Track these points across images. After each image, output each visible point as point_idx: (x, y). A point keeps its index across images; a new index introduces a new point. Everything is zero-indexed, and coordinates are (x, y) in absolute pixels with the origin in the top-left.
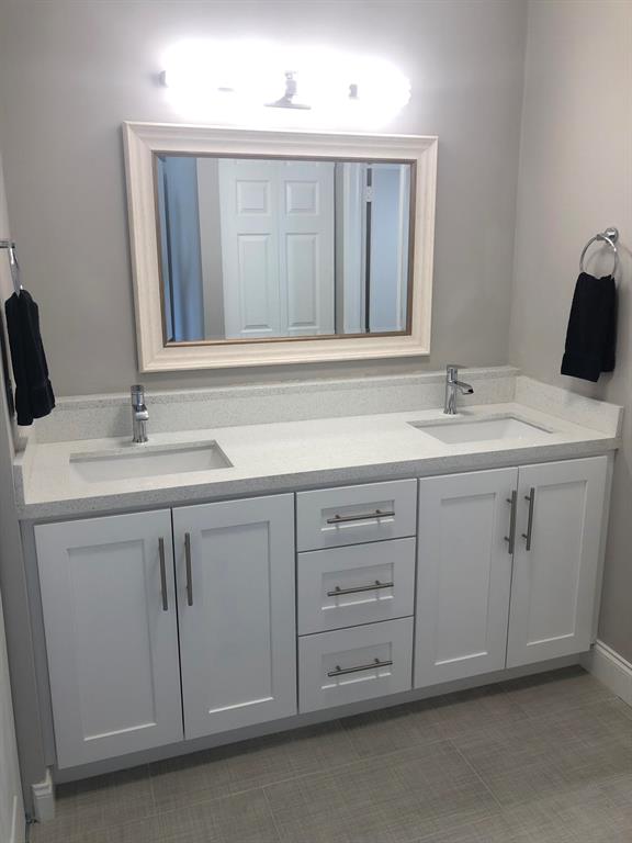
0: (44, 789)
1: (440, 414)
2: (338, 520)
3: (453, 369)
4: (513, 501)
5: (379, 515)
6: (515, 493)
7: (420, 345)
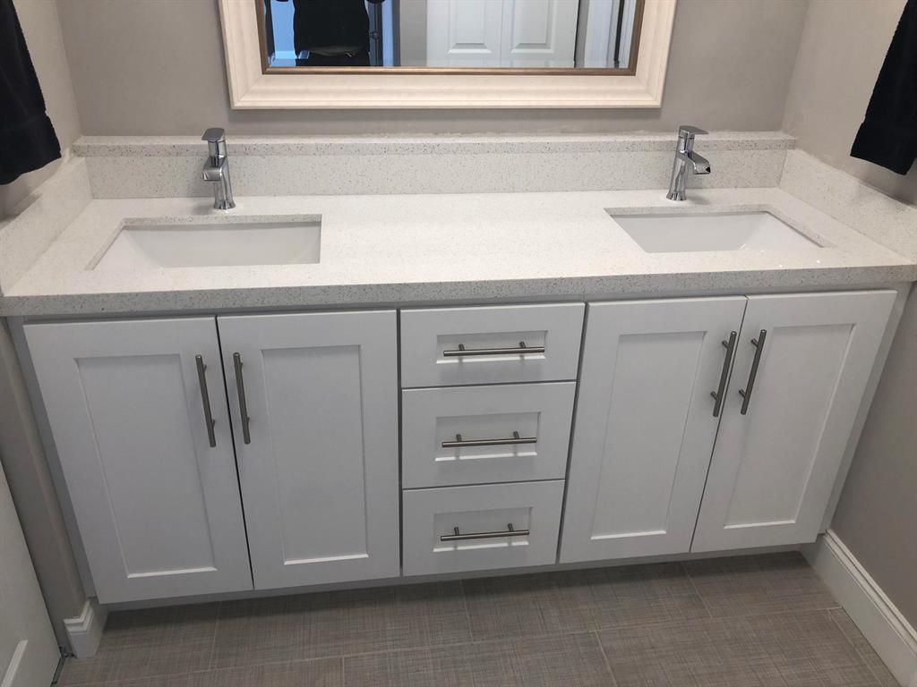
1: (660, 199)
2: (461, 352)
3: (689, 133)
4: (730, 345)
5: (523, 349)
6: (733, 336)
7: (648, 92)
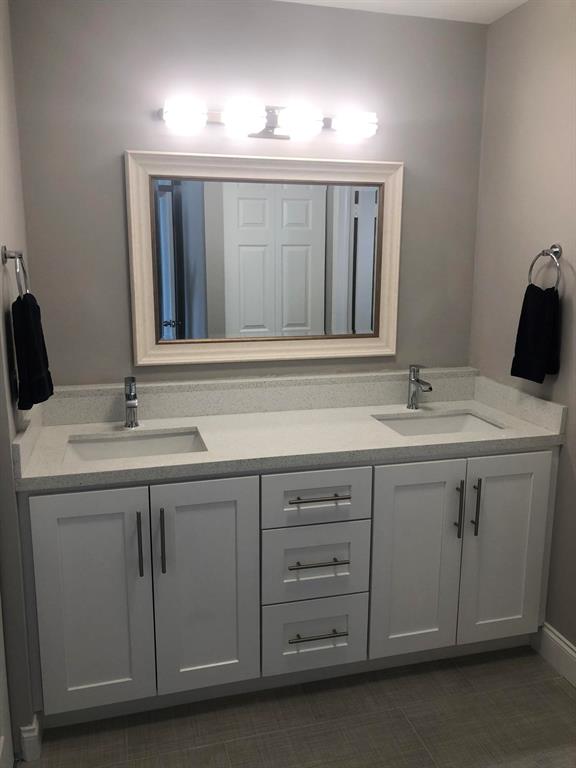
0: (31, 731)
1: (403, 409)
2: (299, 502)
3: (415, 369)
4: (461, 489)
5: (336, 498)
6: (462, 483)
7: (387, 346)
